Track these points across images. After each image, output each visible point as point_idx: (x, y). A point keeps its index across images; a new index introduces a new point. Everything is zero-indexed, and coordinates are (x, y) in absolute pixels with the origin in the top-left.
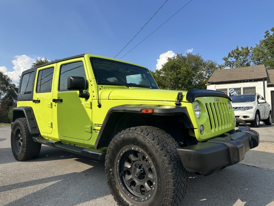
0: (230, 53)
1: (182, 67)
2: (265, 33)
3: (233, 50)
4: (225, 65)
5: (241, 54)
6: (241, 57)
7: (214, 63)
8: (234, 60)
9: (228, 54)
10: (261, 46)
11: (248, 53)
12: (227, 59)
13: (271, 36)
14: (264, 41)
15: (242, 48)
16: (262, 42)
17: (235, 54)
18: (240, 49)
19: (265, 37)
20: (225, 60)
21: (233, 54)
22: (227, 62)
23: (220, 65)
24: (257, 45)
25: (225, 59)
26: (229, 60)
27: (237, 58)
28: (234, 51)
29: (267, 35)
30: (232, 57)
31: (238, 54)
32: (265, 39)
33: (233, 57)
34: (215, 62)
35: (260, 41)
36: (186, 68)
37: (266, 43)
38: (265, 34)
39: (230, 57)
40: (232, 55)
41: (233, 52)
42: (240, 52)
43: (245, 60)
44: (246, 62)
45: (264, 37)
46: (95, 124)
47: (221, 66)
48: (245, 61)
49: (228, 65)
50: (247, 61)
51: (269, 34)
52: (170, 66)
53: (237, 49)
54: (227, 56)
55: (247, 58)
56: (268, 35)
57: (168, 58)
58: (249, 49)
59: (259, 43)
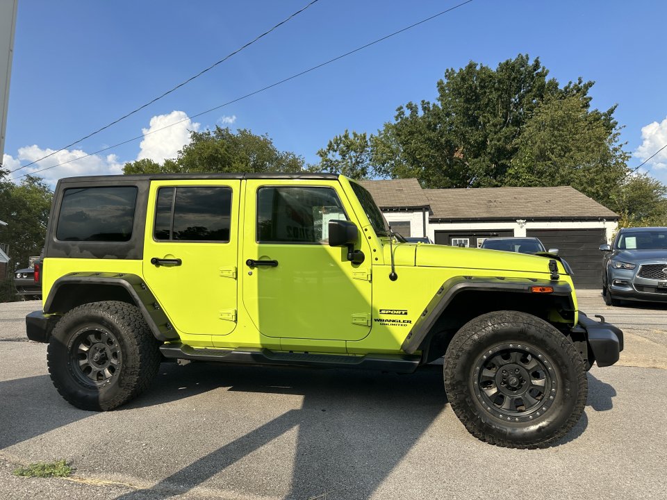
0: (331, 142)
1: (235, 163)
2: (397, 110)
3: (338, 138)
4: (322, 166)
5: (353, 147)
6: (353, 153)
7: (299, 161)
8: (339, 158)
9: (328, 143)
10: (386, 136)
11: (364, 147)
12: (326, 154)
13: (407, 119)
14: (395, 127)
15: (355, 135)
16: (388, 127)
17: (342, 145)
18: (351, 137)
19: (397, 118)
20: (321, 156)
21: (338, 146)
22: (326, 161)
23: (312, 165)
24: (380, 132)
25: (322, 154)
26: (330, 156)
27: (343, 155)
28: (340, 138)
29: (399, 115)
30: (336, 151)
31: (348, 147)
32: (396, 123)
33: (338, 152)
34: (302, 157)
35: (386, 125)
36: (244, 165)
37: (398, 131)
38: (397, 113)
39: (331, 152)
40: (336, 147)
41: (337, 140)
42: (352, 144)
43: (358, 160)
44: (360, 165)
45: (394, 119)
46: (381, 311)
47: (313, 167)
48: (358, 163)
49: (328, 166)
50: (362, 162)
51: (403, 113)
52: (206, 155)
53: (346, 137)
54: (325, 148)
55: (363, 157)
56: (402, 116)
57: (192, 133)
58: (367, 139)
59: (382, 129)
